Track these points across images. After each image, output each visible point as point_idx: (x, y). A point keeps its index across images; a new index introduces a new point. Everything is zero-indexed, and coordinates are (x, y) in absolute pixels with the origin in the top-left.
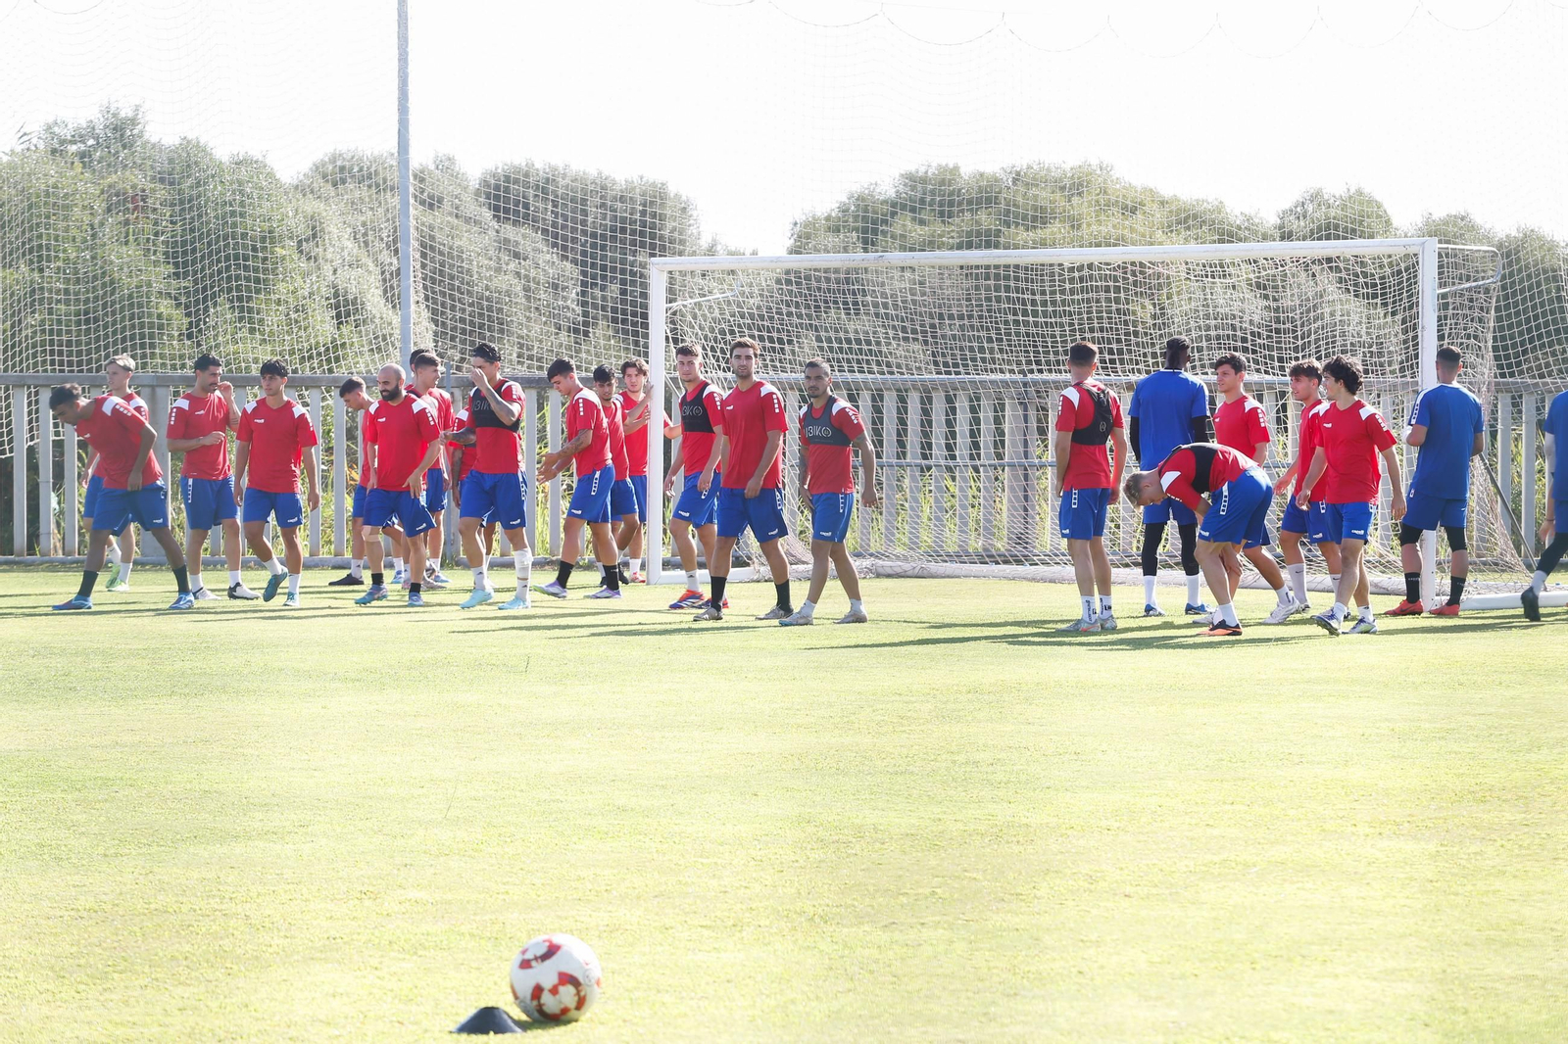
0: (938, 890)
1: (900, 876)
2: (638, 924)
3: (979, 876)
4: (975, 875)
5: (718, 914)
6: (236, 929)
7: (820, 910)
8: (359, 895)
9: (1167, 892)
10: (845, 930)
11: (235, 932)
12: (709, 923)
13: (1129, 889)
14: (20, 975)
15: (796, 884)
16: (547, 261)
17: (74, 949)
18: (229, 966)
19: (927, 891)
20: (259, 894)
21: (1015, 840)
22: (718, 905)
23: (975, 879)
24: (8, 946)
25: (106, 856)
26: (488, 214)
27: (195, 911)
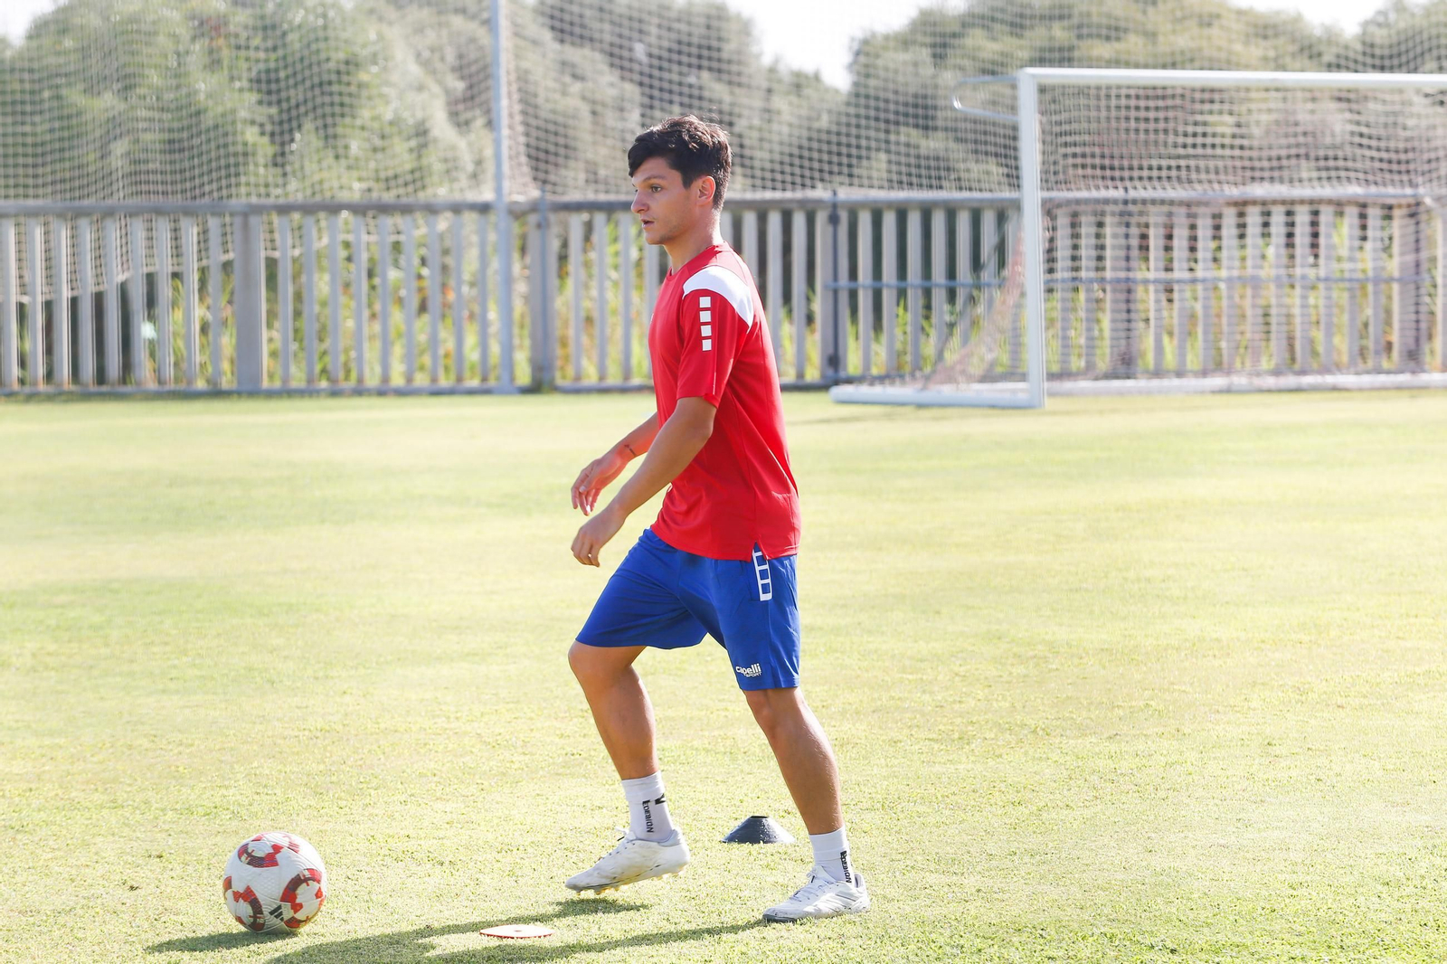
0: (1152, 703)
1: (1109, 690)
2: (866, 737)
3: (1189, 689)
4: (1183, 688)
5: (941, 727)
6: (473, 746)
7: (1041, 723)
8: (581, 714)
9: (1379, 702)
10: (1071, 741)
11: (473, 750)
12: (934, 736)
13: (1340, 701)
14: (278, 791)
15: (1009, 699)
16: (607, 83)
17: (322, 767)
18: (479, 781)
19: (1142, 704)
20: (482, 714)
21: (1211, 653)
22: (939, 719)
23: (1184, 691)
24: (255, 764)
25: (316, 678)
26: (547, 36)
27: (425, 730)
